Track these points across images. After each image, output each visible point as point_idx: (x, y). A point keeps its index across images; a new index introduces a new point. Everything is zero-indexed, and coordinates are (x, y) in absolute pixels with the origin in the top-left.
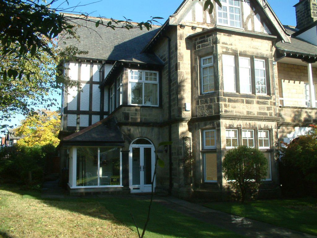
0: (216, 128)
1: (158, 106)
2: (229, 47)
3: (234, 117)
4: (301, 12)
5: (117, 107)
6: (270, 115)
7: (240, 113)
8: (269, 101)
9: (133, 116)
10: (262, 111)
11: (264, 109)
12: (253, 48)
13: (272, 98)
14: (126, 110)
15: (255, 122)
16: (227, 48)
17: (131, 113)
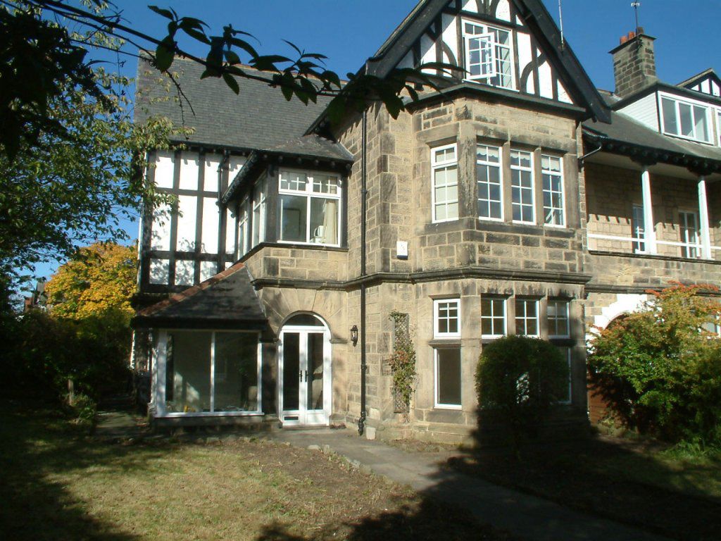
0: (462, 296)
1: (339, 246)
2: (491, 126)
3: (498, 273)
4: (624, 65)
5: (253, 247)
6: (571, 270)
7: (512, 265)
8: (570, 240)
9: (285, 265)
10: (555, 262)
11: (560, 257)
12: (538, 130)
13: (576, 234)
14: (272, 253)
15: (541, 285)
16: (485, 129)
17: (281, 260)
